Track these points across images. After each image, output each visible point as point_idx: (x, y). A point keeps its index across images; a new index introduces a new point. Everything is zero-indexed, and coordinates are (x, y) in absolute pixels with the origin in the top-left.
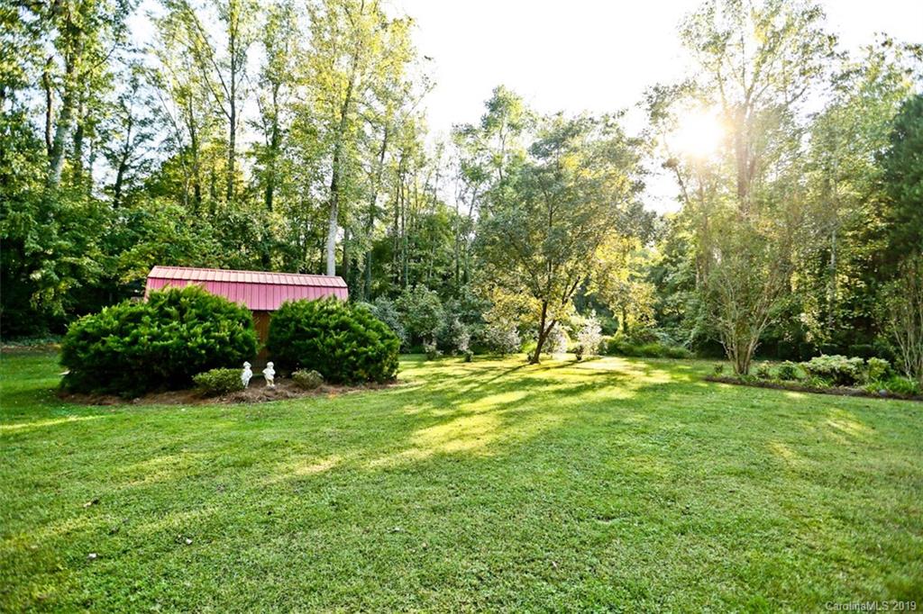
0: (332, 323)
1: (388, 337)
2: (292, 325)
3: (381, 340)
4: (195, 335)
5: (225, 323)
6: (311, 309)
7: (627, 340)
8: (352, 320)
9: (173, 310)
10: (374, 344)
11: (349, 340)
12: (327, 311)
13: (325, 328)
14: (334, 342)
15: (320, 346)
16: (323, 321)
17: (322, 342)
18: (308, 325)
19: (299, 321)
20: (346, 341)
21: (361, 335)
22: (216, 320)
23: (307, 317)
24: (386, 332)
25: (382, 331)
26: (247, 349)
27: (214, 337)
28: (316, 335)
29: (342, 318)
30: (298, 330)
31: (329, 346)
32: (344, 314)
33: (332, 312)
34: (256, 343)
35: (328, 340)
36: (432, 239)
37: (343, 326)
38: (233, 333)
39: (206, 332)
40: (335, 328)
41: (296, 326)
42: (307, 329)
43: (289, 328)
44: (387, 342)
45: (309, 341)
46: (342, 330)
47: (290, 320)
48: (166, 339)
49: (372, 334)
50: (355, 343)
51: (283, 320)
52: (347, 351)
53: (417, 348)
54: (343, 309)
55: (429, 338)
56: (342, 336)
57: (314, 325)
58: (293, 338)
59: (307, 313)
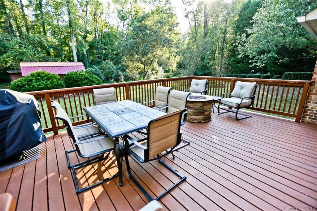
0: (83, 78)
1: (99, 80)
2: (72, 79)
3: (97, 81)
4: (48, 84)
5: (55, 80)
6: (77, 74)
7: (172, 74)
8: (88, 76)
9: (39, 78)
10: (95, 82)
12: (81, 75)
13: (81, 79)
14: (84, 83)
15: (81, 84)
16: (80, 77)
17: (81, 83)
18: (77, 79)
19: (74, 78)
20: (88, 82)
21: (92, 80)
22: (52, 80)
23: (76, 76)
24: (98, 79)
25: (97, 79)
27: (53, 84)
28: (79, 81)
29: (86, 76)
30: (74, 80)
32: (86, 75)
33: (82, 75)
35: (83, 82)
36: (110, 41)
37: (86, 78)
38: (58, 82)
39: (51, 83)
40: (84, 79)
41: (73, 79)
42: (76, 80)
43: (71, 80)
44: (98, 81)
45: (78, 83)
47: (71, 77)
48: (41, 85)
49: (94, 80)
50: (90, 82)
51: (69, 78)
53: (108, 81)
54: (85, 74)
55: (111, 78)
56: (86, 81)
57: (78, 79)
58: (74, 82)
59: (76, 75)
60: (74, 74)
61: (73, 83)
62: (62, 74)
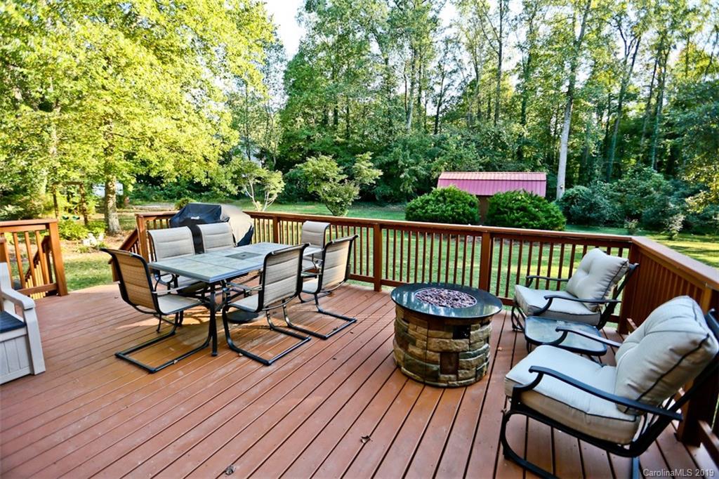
0: (515, 207)
2: (496, 206)
3: (546, 218)
4: (448, 210)
5: (462, 205)
6: (507, 198)
8: (530, 205)
9: (441, 198)
10: (539, 220)
11: (523, 217)
12: (515, 200)
13: (511, 209)
15: (507, 219)
16: (510, 205)
18: (503, 207)
19: (499, 205)
22: (457, 204)
23: (504, 203)
25: (550, 212)
26: (471, 218)
27: (455, 212)
28: (506, 213)
29: (522, 204)
31: (512, 219)
32: (524, 201)
33: (517, 200)
34: (477, 215)
35: (512, 216)
37: (523, 209)
39: (453, 209)
40: (517, 210)
42: (502, 209)
43: (494, 208)
44: (550, 219)
45: (502, 216)
46: (521, 211)
47: (495, 203)
48: (436, 212)
49: (540, 214)
52: (520, 223)
54: (526, 199)
56: (520, 214)
57: (506, 207)
58: (496, 214)
59: (504, 200)
60: (502, 197)
61: (496, 216)
62: (483, 194)
